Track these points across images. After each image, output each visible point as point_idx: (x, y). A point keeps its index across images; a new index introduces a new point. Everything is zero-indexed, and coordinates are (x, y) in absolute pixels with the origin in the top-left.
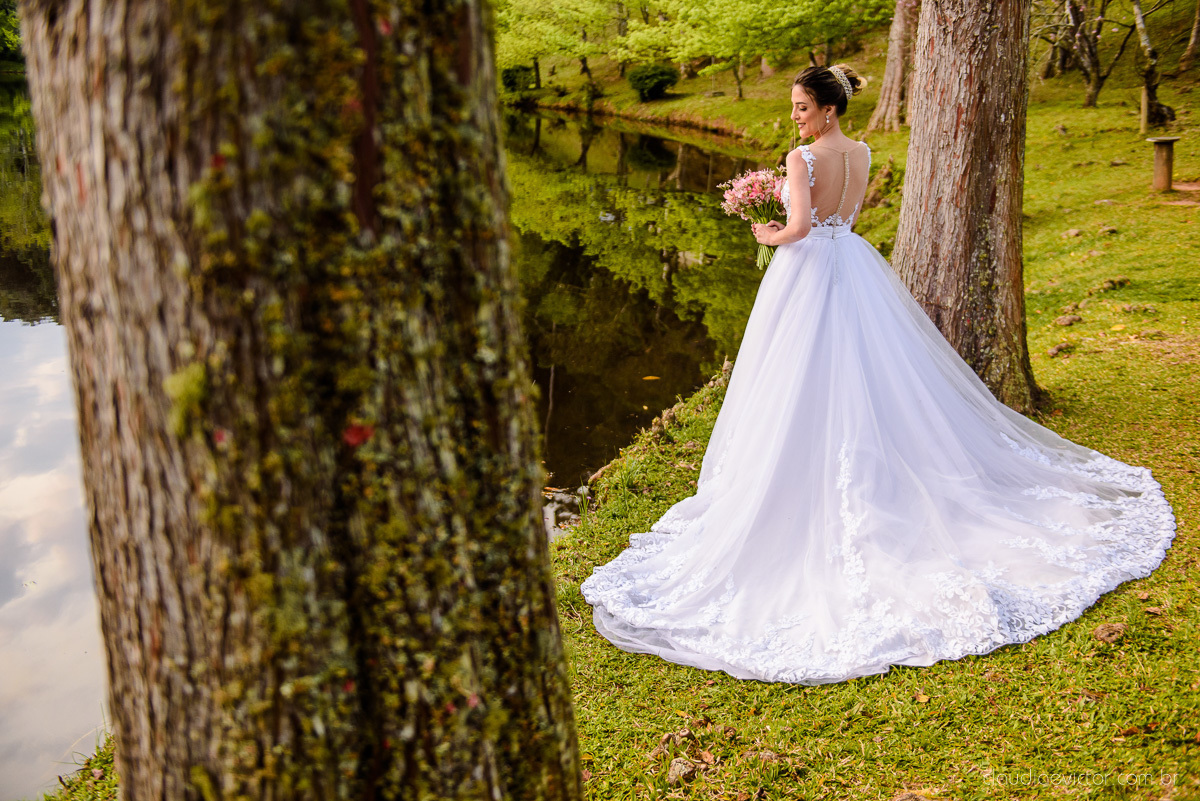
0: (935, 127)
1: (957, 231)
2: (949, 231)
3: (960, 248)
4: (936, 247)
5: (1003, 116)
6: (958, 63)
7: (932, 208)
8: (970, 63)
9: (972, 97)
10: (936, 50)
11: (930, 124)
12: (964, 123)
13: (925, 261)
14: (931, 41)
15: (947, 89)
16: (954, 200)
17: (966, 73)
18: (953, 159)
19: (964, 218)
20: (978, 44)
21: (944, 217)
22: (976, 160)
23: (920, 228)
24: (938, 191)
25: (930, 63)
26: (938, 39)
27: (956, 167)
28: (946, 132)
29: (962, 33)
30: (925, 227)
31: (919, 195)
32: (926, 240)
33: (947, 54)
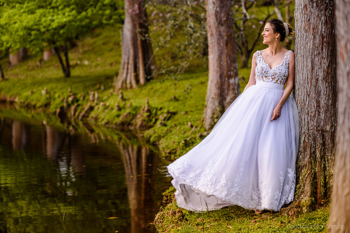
0: (312, 45)
1: (328, 93)
2: (324, 94)
3: (330, 101)
4: (318, 102)
6: (320, 15)
7: (314, 84)
8: (325, 15)
9: (328, 31)
10: (309, 10)
11: (309, 44)
12: (326, 43)
13: (313, 110)
14: (306, 6)
15: (315, 27)
16: (325, 79)
17: (324, 20)
18: (322, 59)
19: (331, 87)
20: (328, 7)
21: (321, 87)
22: (333, 59)
23: (309, 94)
24: (316, 75)
25: (306, 16)
26: (309, 5)
27: (324, 63)
28: (317, 47)
29: (320, 2)
30: (312, 93)
31: (307, 78)
32: (313, 99)
33: (314, 11)
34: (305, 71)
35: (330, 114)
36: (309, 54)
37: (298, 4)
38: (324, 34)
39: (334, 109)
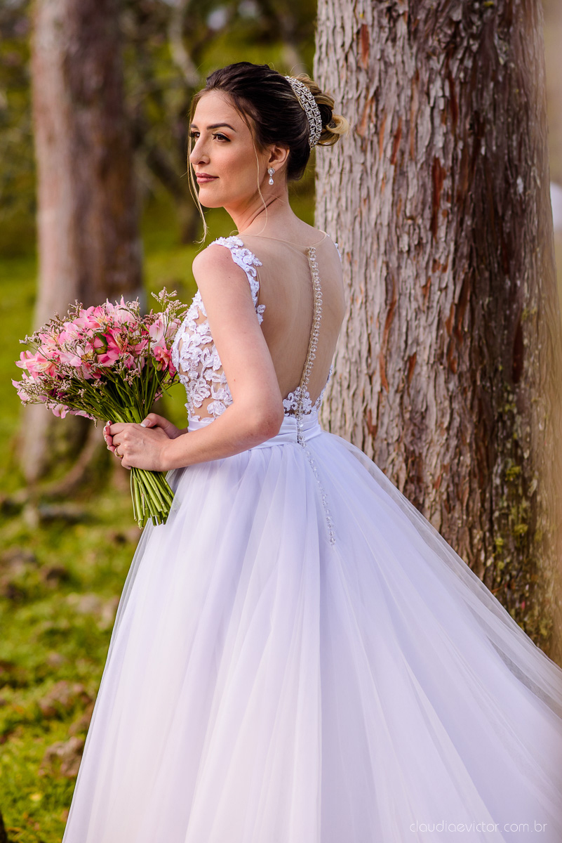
0: (387, 209)
1: (456, 423)
2: (439, 425)
3: (467, 459)
4: (415, 461)
5: (520, 181)
6: (425, 76)
7: (396, 379)
8: (448, 76)
9: (461, 145)
10: (375, 51)
11: (376, 205)
12: (449, 198)
14: (362, 34)
15: (405, 130)
16: (444, 358)
17: (444, 96)
18: (434, 271)
19: (470, 394)
20: (463, 38)
21: (426, 395)
22: (481, 273)
23: (375, 422)
24: (406, 342)
25: (363, 78)
26: (377, 29)
27: (441, 290)
28: (411, 217)
29: (427, 15)
30: (386, 421)
31: (365, 353)
32: (391, 448)
33: (399, 58)
34: (357, 323)
36: (376, 246)
37: (330, 25)
38: (443, 161)
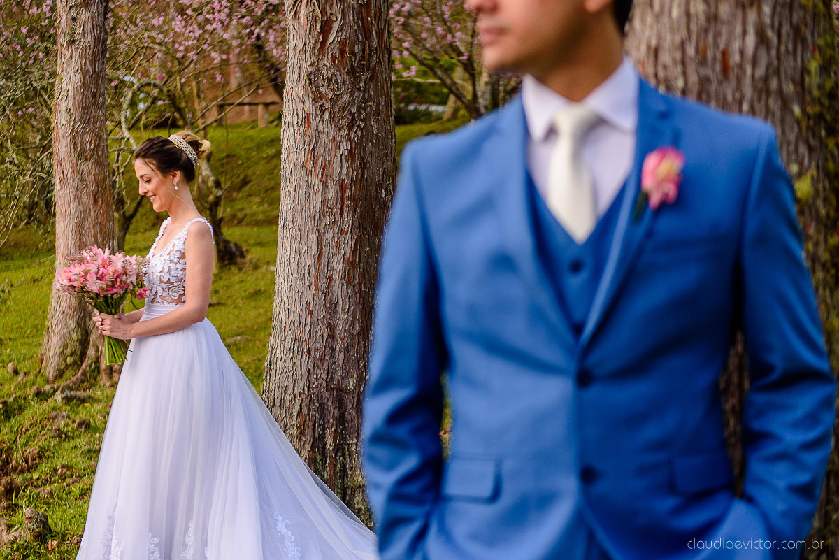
0: (319, 204)
1: (352, 309)
2: (343, 310)
3: (357, 327)
4: (331, 328)
5: (383, 191)
6: (338, 139)
7: (322, 287)
8: (350, 139)
9: (355, 173)
10: (314, 126)
11: (313, 202)
12: (349, 199)
13: (321, 344)
14: (307, 118)
15: (328, 165)
16: (346, 278)
17: (347, 149)
18: (341, 235)
19: (358, 295)
20: (356, 121)
21: (337, 296)
22: (364, 236)
23: (311, 309)
24: (327, 269)
25: (307, 139)
26: (314, 115)
27: (345, 244)
28: (330, 208)
29: (339, 109)
30: (317, 308)
31: (307, 275)
32: (319, 321)
33: (325, 130)
34: (303, 260)
35: (357, 355)
36: (313, 222)
37: (291, 113)
38: (346, 181)
39: (365, 344)
